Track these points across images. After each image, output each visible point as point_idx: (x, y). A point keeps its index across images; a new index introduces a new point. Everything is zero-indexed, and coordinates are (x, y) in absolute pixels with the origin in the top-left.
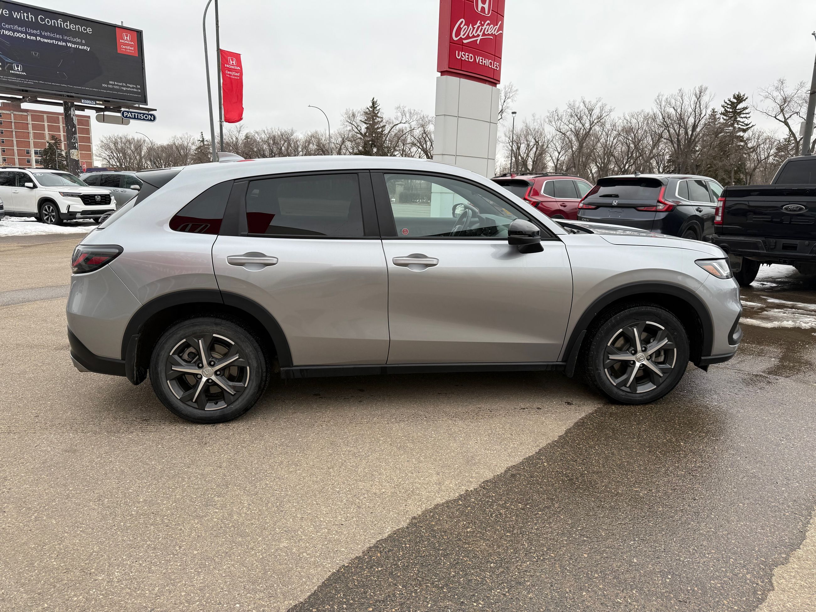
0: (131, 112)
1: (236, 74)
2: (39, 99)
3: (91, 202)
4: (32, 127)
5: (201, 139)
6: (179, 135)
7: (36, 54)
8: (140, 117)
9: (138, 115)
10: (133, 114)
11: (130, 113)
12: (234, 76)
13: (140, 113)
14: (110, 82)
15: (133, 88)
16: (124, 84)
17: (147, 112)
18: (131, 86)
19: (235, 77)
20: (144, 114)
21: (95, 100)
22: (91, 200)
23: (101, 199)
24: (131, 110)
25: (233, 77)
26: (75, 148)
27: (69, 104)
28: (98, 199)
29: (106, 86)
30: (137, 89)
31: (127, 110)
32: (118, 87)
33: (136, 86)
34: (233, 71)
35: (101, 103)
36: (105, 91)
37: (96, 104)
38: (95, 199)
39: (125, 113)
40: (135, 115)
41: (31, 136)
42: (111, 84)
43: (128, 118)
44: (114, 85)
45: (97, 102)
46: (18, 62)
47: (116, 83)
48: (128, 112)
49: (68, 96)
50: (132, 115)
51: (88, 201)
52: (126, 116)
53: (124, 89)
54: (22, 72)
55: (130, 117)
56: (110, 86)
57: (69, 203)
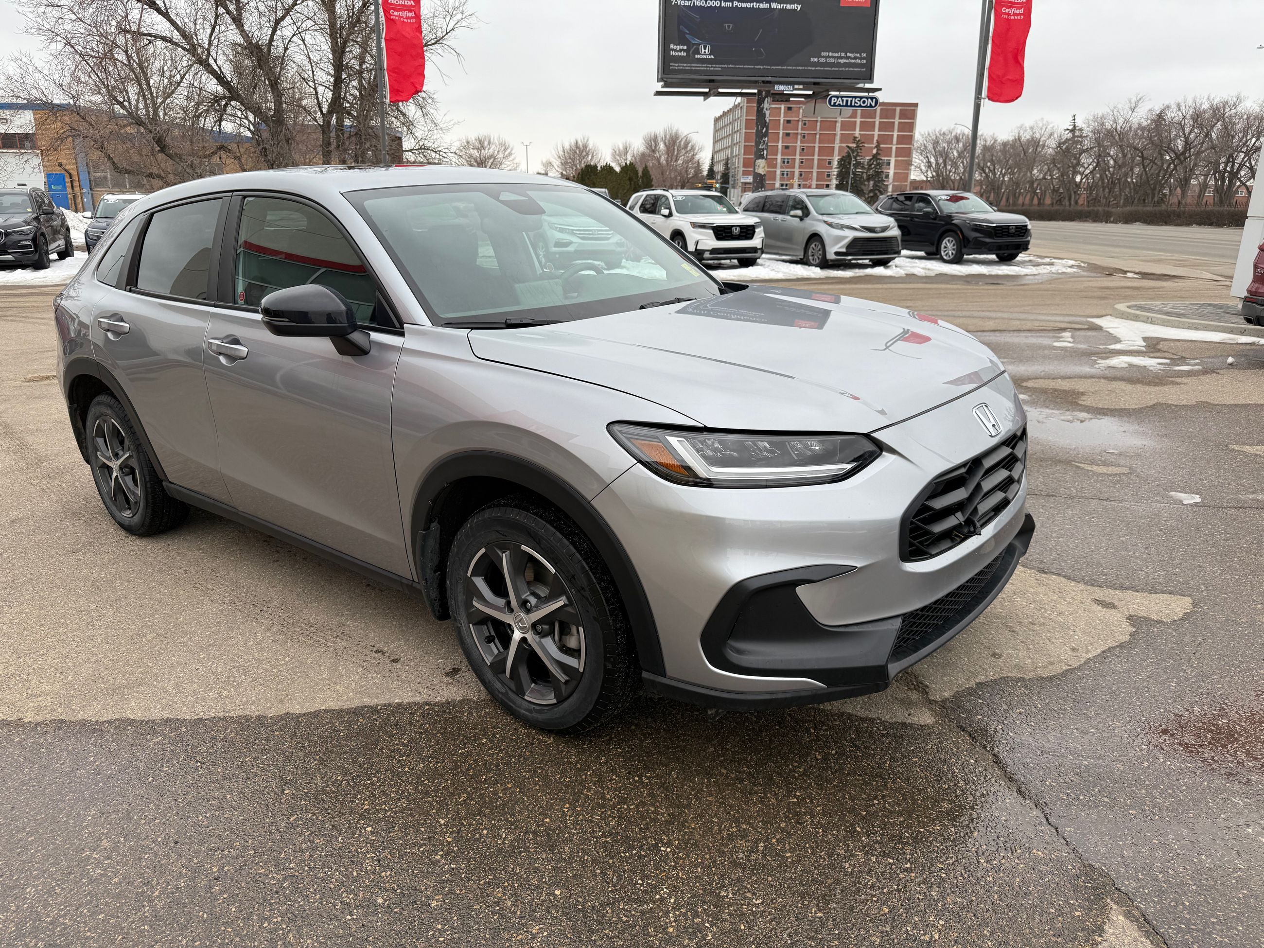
0: (842, 97)
1: (1017, 11)
2: (721, 90)
3: (726, 236)
4: (841, 126)
5: (1071, 128)
6: (1028, 123)
7: (729, 26)
8: (855, 102)
9: (851, 101)
10: (845, 99)
11: (840, 99)
12: (1015, 14)
13: (856, 97)
14: (823, 54)
15: (855, 58)
16: (843, 54)
17: (866, 94)
18: (852, 55)
19: (1016, 17)
20: (861, 98)
21: (792, 84)
22: (725, 233)
23: (741, 232)
24: (843, 94)
25: (1012, 18)
26: (763, 158)
27: (764, 93)
28: (736, 231)
29: (816, 60)
30: (861, 58)
31: (837, 93)
32: (832, 60)
33: (861, 55)
34: (1013, 7)
35: (801, 87)
36: (813, 69)
37: (794, 89)
38: (731, 232)
39: (833, 99)
40: (847, 101)
41: (838, 138)
42: (823, 57)
43: (837, 106)
44: (829, 57)
45: (796, 87)
46: (705, 41)
47: (831, 54)
48: (837, 97)
49: (763, 82)
50: (843, 101)
51: (722, 235)
52: (835, 103)
53: (842, 61)
54: (710, 54)
55: (839, 105)
56: (822, 60)
57: (698, 237)
